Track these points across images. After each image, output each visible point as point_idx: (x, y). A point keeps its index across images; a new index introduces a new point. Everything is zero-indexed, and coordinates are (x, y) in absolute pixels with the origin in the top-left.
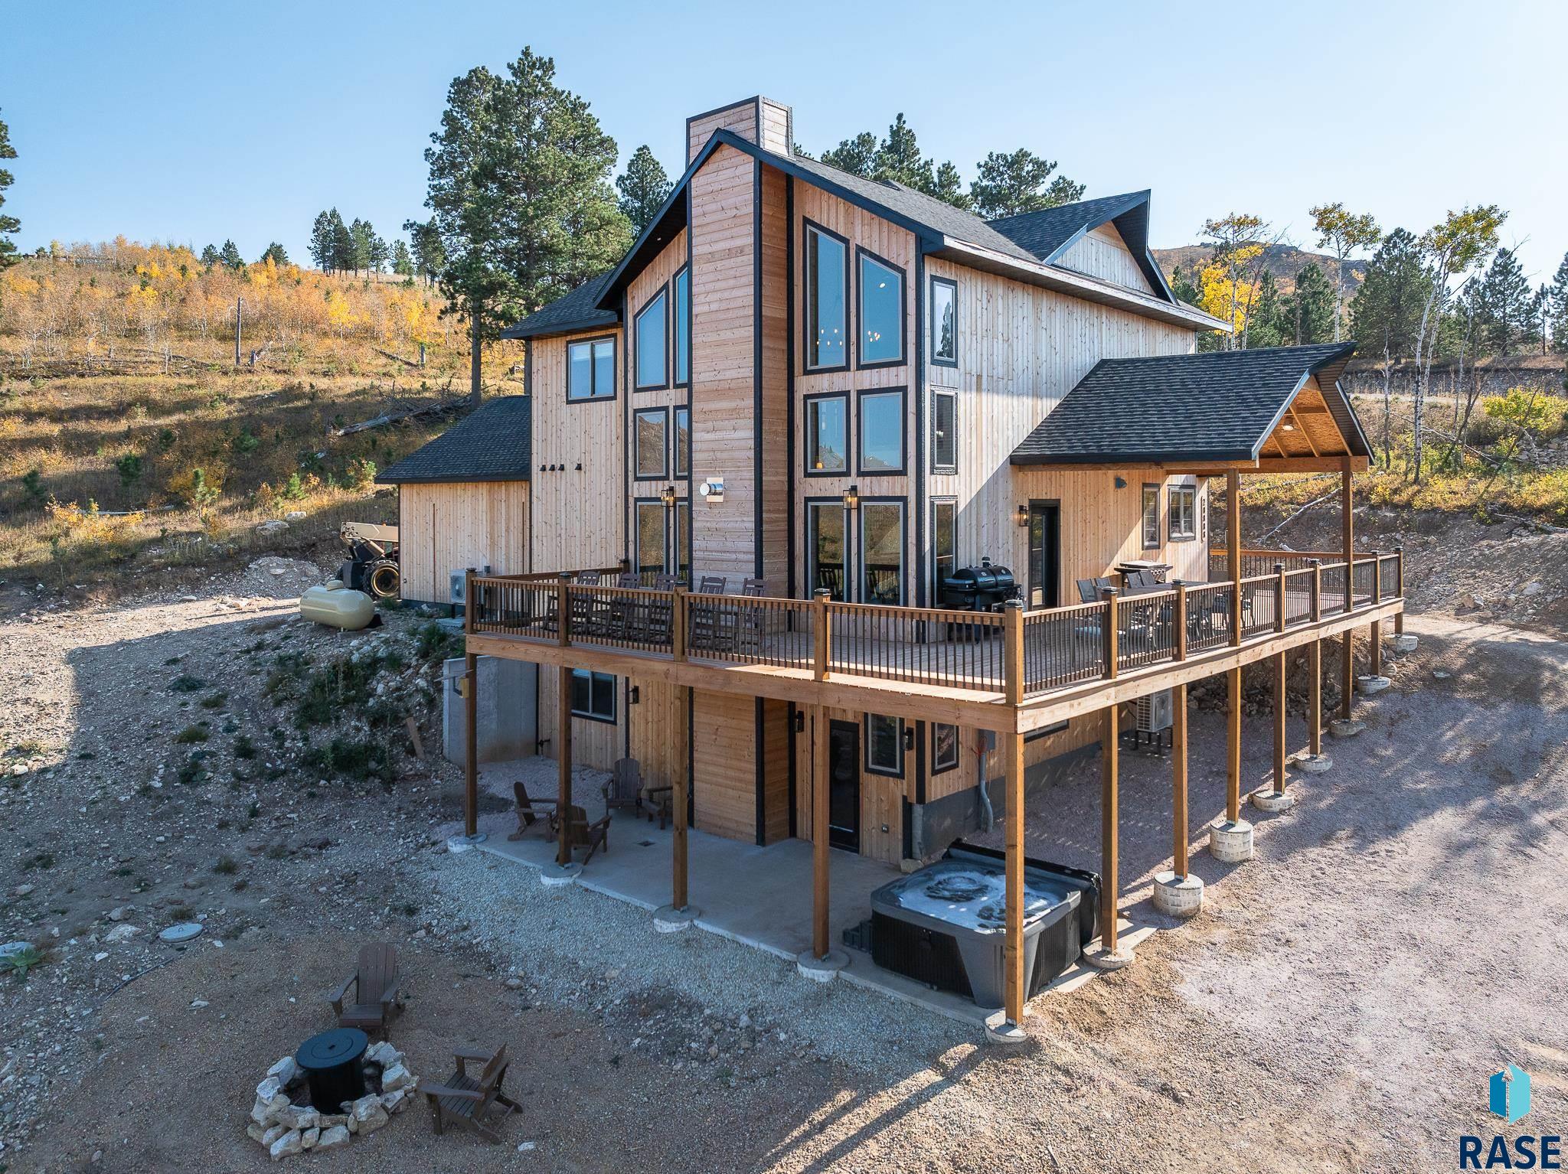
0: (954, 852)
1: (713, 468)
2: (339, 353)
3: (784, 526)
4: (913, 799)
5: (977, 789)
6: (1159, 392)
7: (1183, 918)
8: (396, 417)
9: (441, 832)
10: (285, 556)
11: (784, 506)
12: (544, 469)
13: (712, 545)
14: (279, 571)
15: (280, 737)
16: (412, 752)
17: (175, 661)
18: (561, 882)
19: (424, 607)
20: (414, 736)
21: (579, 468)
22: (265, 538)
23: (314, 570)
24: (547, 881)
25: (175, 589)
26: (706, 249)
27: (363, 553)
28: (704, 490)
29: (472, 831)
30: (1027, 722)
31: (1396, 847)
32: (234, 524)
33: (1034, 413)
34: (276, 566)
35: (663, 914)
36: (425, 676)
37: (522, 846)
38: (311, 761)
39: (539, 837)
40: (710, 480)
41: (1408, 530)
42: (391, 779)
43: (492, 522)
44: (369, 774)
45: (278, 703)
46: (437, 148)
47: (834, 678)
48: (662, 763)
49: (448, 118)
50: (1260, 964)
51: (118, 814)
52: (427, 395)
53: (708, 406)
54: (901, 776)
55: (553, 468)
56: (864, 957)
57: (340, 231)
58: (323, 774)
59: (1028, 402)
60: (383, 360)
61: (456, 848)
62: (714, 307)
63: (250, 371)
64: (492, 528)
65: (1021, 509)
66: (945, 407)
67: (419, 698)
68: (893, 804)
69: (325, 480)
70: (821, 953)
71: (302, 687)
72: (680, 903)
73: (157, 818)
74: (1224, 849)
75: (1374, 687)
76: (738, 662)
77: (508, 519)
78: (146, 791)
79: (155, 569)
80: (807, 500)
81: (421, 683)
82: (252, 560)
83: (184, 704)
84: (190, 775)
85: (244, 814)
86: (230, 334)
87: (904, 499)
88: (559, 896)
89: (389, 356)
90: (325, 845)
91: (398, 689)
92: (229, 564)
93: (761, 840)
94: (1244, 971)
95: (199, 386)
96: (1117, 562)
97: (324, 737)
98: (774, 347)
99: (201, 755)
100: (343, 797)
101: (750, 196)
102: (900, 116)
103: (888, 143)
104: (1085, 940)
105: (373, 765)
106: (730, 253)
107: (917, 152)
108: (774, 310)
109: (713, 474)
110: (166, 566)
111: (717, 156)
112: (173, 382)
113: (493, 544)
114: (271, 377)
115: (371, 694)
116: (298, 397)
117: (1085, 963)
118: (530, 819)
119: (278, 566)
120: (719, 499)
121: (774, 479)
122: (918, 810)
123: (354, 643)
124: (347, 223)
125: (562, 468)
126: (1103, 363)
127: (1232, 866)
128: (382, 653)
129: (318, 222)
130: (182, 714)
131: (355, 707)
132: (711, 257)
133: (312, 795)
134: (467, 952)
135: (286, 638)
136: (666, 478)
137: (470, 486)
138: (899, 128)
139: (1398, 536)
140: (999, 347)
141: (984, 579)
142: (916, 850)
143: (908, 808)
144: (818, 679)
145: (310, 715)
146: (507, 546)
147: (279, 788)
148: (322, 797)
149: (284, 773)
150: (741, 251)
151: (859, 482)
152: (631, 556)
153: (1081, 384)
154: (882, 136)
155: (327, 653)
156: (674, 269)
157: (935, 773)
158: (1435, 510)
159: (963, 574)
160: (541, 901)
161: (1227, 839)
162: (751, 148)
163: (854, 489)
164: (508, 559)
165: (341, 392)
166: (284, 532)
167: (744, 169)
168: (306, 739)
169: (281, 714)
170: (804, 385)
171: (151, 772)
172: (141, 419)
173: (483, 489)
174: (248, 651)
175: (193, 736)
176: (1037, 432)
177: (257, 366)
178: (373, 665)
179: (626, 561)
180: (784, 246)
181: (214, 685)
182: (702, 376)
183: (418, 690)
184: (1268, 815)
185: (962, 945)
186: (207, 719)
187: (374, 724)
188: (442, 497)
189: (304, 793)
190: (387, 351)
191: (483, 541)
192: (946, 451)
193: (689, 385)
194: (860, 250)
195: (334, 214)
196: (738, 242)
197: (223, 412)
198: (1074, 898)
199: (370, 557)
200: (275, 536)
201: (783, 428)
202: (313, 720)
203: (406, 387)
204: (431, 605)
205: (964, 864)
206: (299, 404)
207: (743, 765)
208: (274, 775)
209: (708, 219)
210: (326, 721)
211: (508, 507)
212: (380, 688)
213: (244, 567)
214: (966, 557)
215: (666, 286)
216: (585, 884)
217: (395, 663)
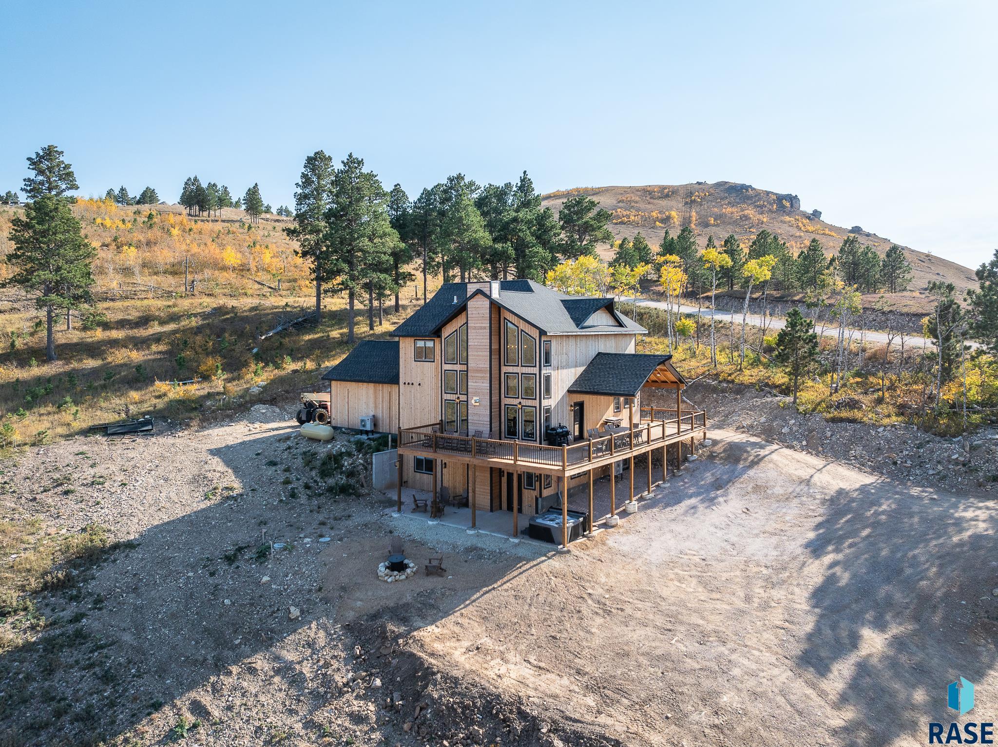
0: (551, 510)
1: (476, 394)
2: (233, 281)
3: (498, 413)
4: (538, 496)
5: (558, 493)
6: (614, 368)
7: (613, 527)
8: (284, 327)
9: (387, 511)
10: (264, 404)
11: (498, 406)
12: (405, 383)
13: (475, 418)
14: (264, 411)
15: (315, 481)
16: (362, 486)
17: (258, 454)
18: (435, 523)
19: (343, 430)
20: (363, 480)
21: (420, 384)
22: (254, 396)
23: (277, 410)
24: (430, 523)
25: (223, 420)
26: (473, 325)
27: (310, 405)
28: (473, 402)
29: (399, 510)
30: (568, 474)
31: (678, 508)
32: (235, 388)
33: (575, 375)
34: (262, 409)
35: (469, 529)
36: (361, 459)
37: (417, 514)
38: (330, 489)
39: (420, 512)
40: (475, 398)
41: (730, 392)
42: (359, 496)
43: (376, 398)
44: (351, 494)
45: (311, 470)
46: (299, 191)
47: (519, 463)
48: (455, 488)
49: (304, 176)
50: (630, 537)
51: (275, 508)
52: (288, 309)
53: (473, 375)
54: (535, 490)
55: (409, 384)
56: (528, 537)
57: (199, 189)
58: (336, 494)
59: (573, 370)
60: (257, 286)
61: (395, 515)
62: (476, 344)
63: (193, 295)
64: (375, 401)
65: (571, 406)
66: (548, 379)
67: (361, 467)
68: (532, 499)
69: (267, 365)
70: (515, 536)
71: (318, 463)
72: (474, 526)
73: (290, 509)
74: (628, 509)
75: (692, 459)
76: (490, 458)
77: (383, 398)
78: (281, 501)
79: (213, 411)
80: (505, 405)
81: (361, 461)
82: (252, 406)
83: (276, 471)
84: (293, 495)
85: (316, 508)
86: (174, 271)
87: (536, 407)
88: (435, 526)
89: (259, 283)
90: (349, 516)
91: (352, 464)
92: (242, 408)
93: (492, 510)
94: (626, 538)
95: (175, 306)
96: (604, 419)
97: (331, 481)
98: (495, 357)
99: (293, 489)
100: (345, 502)
101: (488, 311)
102: (525, 172)
103: (519, 185)
104: (585, 531)
105: (351, 491)
106: (481, 328)
107: (533, 190)
108: (495, 346)
109: (475, 396)
110: (218, 410)
111: (477, 296)
112: (160, 303)
113: (376, 407)
114: (206, 300)
115: (343, 465)
116: (227, 313)
117: (584, 536)
118: (417, 506)
119: (263, 409)
120: (478, 404)
121: (495, 398)
122: (540, 500)
123: (329, 446)
124: (204, 185)
125: (412, 384)
126: (599, 353)
127: (630, 514)
128: (343, 450)
129: (186, 184)
130: (278, 474)
131: (339, 471)
132: (475, 328)
133: (335, 501)
134: (414, 541)
135: (297, 444)
136: (457, 394)
137: (365, 384)
138: (525, 178)
139: (727, 395)
140: (564, 356)
141: (559, 430)
142: (539, 511)
143: (537, 499)
144: (515, 463)
145: (324, 474)
146: (383, 408)
147: (323, 499)
148: (339, 502)
149: (323, 494)
150: (485, 328)
151: (522, 401)
152: (443, 418)
153: (591, 362)
154: (516, 181)
155: (323, 451)
156: (459, 326)
157: (545, 488)
158: (742, 384)
159: (553, 429)
160: (430, 528)
161: (629, 507)
162: (489, 297)
163: (520, 403)
164: (382, 412)
165: (246, 309)
166: (261, 393)
167: (487, 303)
168: (325, 482)
169: (313, 473)
170: (504, 369)
171: (279, 495)
172: (156, 328)
173: (371, 385)
174: (286, 450)
175: (287, 482)
176: (576, 381)
177: (196, 292)
178: (341, 454)
179: (442, 420)
180: (498, 326)
181: (282, 463)
182: (471, 364)
183: (361, 464)
184: (645, 500)
185: (552, 530)
186: (288, 476)
187: (347, 477)
188: (352, 386)
189: (332, 500)
190: (257, 279)
191: (372, 405)
192: (548, 390)
193: (467, 364)
194: (522, 330)
195: (196, 179)
196: (484, 325)
197: (194, 322)
198: (581, 519)
199: (313, 407)
200: (259, 394)
201: (497, 382)
202: (326, 476)
203: (276, 304)
204: (346, 429)
205: (553, 513)
206: (228, 316)
207: (486, 488)
208: (320, 495)
209: (474, 316)
210: (330, 476)
211: (383, 393)
212: (346, 464)
213: (249, 410)
214: (554, 423)
215: (456, 330)
216: (442, 523)
217: (349, 454)
